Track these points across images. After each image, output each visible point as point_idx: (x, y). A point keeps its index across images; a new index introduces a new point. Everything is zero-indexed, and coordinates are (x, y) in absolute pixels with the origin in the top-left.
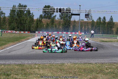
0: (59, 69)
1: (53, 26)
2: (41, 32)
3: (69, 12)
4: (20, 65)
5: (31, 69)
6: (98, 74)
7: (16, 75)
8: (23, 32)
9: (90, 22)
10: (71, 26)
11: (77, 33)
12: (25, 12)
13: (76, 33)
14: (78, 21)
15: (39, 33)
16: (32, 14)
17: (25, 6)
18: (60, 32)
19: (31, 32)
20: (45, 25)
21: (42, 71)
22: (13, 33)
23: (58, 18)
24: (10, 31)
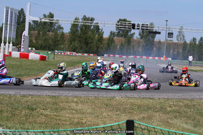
0: (105, 104)
1: (130, 47)
2: (111, 55)
3: (146, 29)
4: (55, 96)
5: (66, 102)
6: (155, 112)
7: (44, 109)
8: (87, 55)
9: (181, 44)
10: (155, 49)
11: (162, 58)
12: (92, 27)
13: (160, 59)
15: (109, 56)
16: (102, 30)
17: (92, 20)
18: (137, 57)
19: (97, 55)
20: (118, 47)
21: (80, 106)
22: (72, 56)
23: (137, 38)
24: (69, 53)
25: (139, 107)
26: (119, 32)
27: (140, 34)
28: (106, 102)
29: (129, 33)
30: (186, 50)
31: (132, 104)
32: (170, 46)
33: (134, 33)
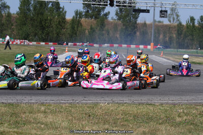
0: (86, 114)
1: (104, 32)
2: (78, 44)
3: (129, 6)
6: (160, 124)
8: (44, 43)
9: (175, 27)
10: (138, 33)
11: (149, 47)
12: (50, 5)
13: (146, 47)
14: (151, 24)
15: (75, 45)
16: (63, 9)
18: (115, 45)
19: (59, 44)
20: (87, 31)
21: (50, 119)
22: (24, 45)
23: (112, 18)
24: (18, 42)
25: (136, 117)
26: (88, 11)
27: (117, 14)
28: (87, 110)
29: (102, 13)
30: (181, 34)
31: (125, 113)
32: (160, 29)
33: (109, 12)
